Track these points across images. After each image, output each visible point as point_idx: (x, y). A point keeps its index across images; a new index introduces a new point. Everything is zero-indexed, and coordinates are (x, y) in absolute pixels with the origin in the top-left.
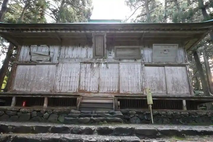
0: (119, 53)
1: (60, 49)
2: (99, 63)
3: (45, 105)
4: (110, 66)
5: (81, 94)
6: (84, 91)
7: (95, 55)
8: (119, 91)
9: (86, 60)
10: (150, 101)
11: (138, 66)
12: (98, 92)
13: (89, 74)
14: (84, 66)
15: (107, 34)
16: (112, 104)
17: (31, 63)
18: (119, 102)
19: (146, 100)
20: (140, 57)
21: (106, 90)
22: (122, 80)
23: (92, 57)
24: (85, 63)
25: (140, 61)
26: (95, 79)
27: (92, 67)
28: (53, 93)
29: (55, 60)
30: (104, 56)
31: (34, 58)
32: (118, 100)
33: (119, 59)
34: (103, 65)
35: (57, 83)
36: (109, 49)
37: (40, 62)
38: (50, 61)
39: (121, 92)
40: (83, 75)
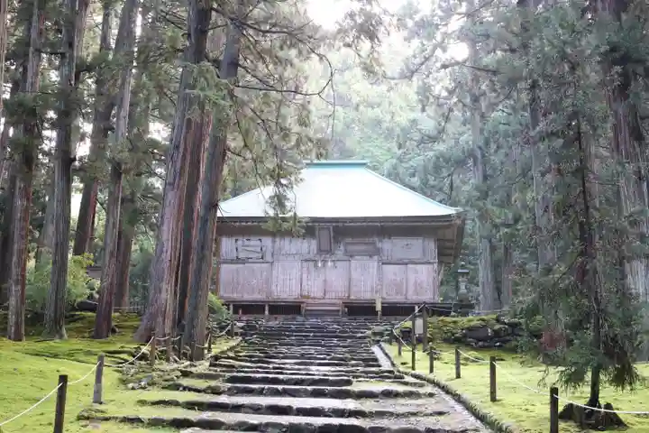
0: (351, 248)
1: (274, 242)
2: (325, 261)
3: (267, 312)
4: (338, 264)
5: (304, 300)
6: (308, 297)
7: (320, 251)
8: (349, 296)
9: (307, 257)
10: (379, 308)
11: (373, 264)
12: (324, 298)
13: (313, 273)
14: (305, 264)
15: (334, 227)
16: (338, 311)
17: (238, 261)
18: (346, 309)
19: (375, 307)
20: (378, 252)
21: (333, 295)
22: (353, 283)
23: (315, 252)
24: (306, 261)
25: (376, 257)
26: (319, 282)
27: (316, 266)
28: (270, 299)
29: (268, 258)
30: (330, 252)
31: (242, 255)
32: (346, 307)
33: (350, 256)
34: (330, 264)
35: (274, 288)
36: (337, 242)
37: (250, 260)
38: (262, 258)
39: (352, 297)
40: (305, 276)
